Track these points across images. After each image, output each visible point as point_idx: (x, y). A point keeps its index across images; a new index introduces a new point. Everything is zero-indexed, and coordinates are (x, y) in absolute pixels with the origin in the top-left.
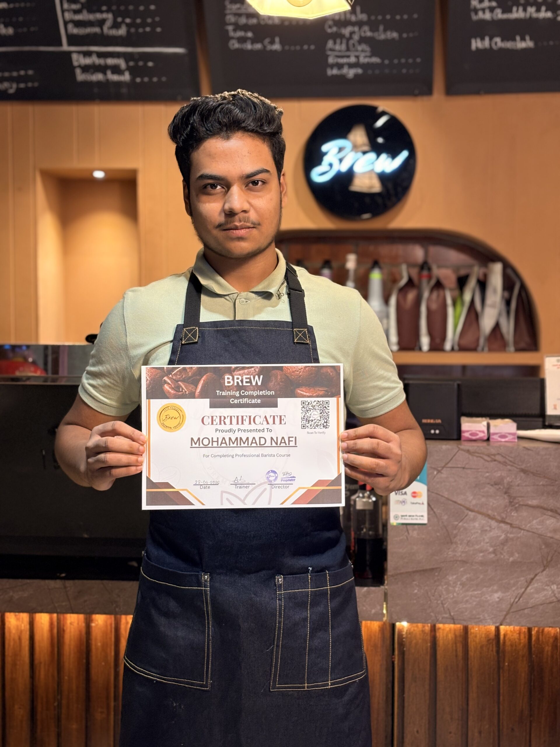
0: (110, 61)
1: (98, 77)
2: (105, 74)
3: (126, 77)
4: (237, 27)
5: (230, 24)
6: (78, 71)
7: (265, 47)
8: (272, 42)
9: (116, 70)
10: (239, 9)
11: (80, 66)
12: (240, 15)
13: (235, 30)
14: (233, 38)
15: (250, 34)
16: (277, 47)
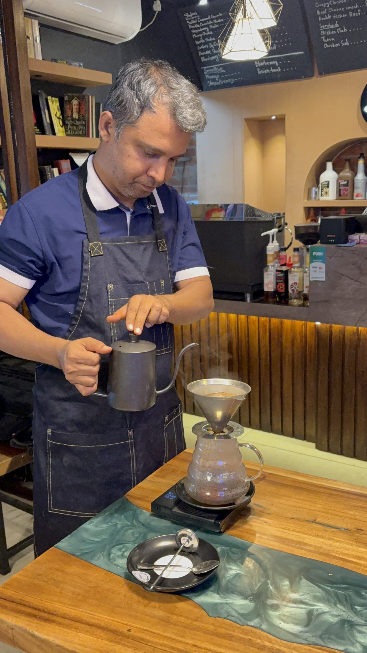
0: (271, 63)
1: (267, 71)
2: (270, 69)
3: (279, 70)
4: (327, 37)
5: (323, 36)
6: (258, 69)
7: (341, 45)
8: (344, 42)
9: (274, 67)
10: (326, 27)
11: (259, 67)
12: (327, 30)
13: (326, 39)
14: (325, 43)
15: (333, 39)
16: (347, 44)
